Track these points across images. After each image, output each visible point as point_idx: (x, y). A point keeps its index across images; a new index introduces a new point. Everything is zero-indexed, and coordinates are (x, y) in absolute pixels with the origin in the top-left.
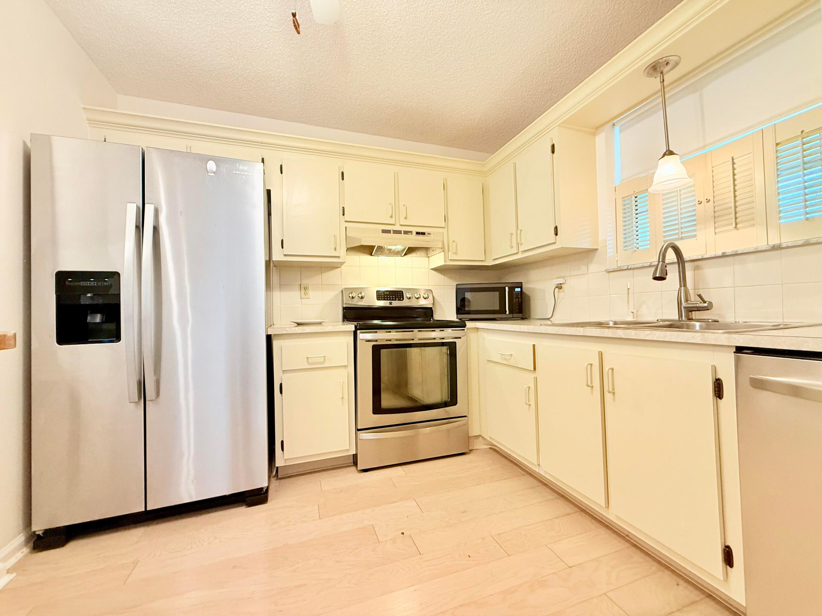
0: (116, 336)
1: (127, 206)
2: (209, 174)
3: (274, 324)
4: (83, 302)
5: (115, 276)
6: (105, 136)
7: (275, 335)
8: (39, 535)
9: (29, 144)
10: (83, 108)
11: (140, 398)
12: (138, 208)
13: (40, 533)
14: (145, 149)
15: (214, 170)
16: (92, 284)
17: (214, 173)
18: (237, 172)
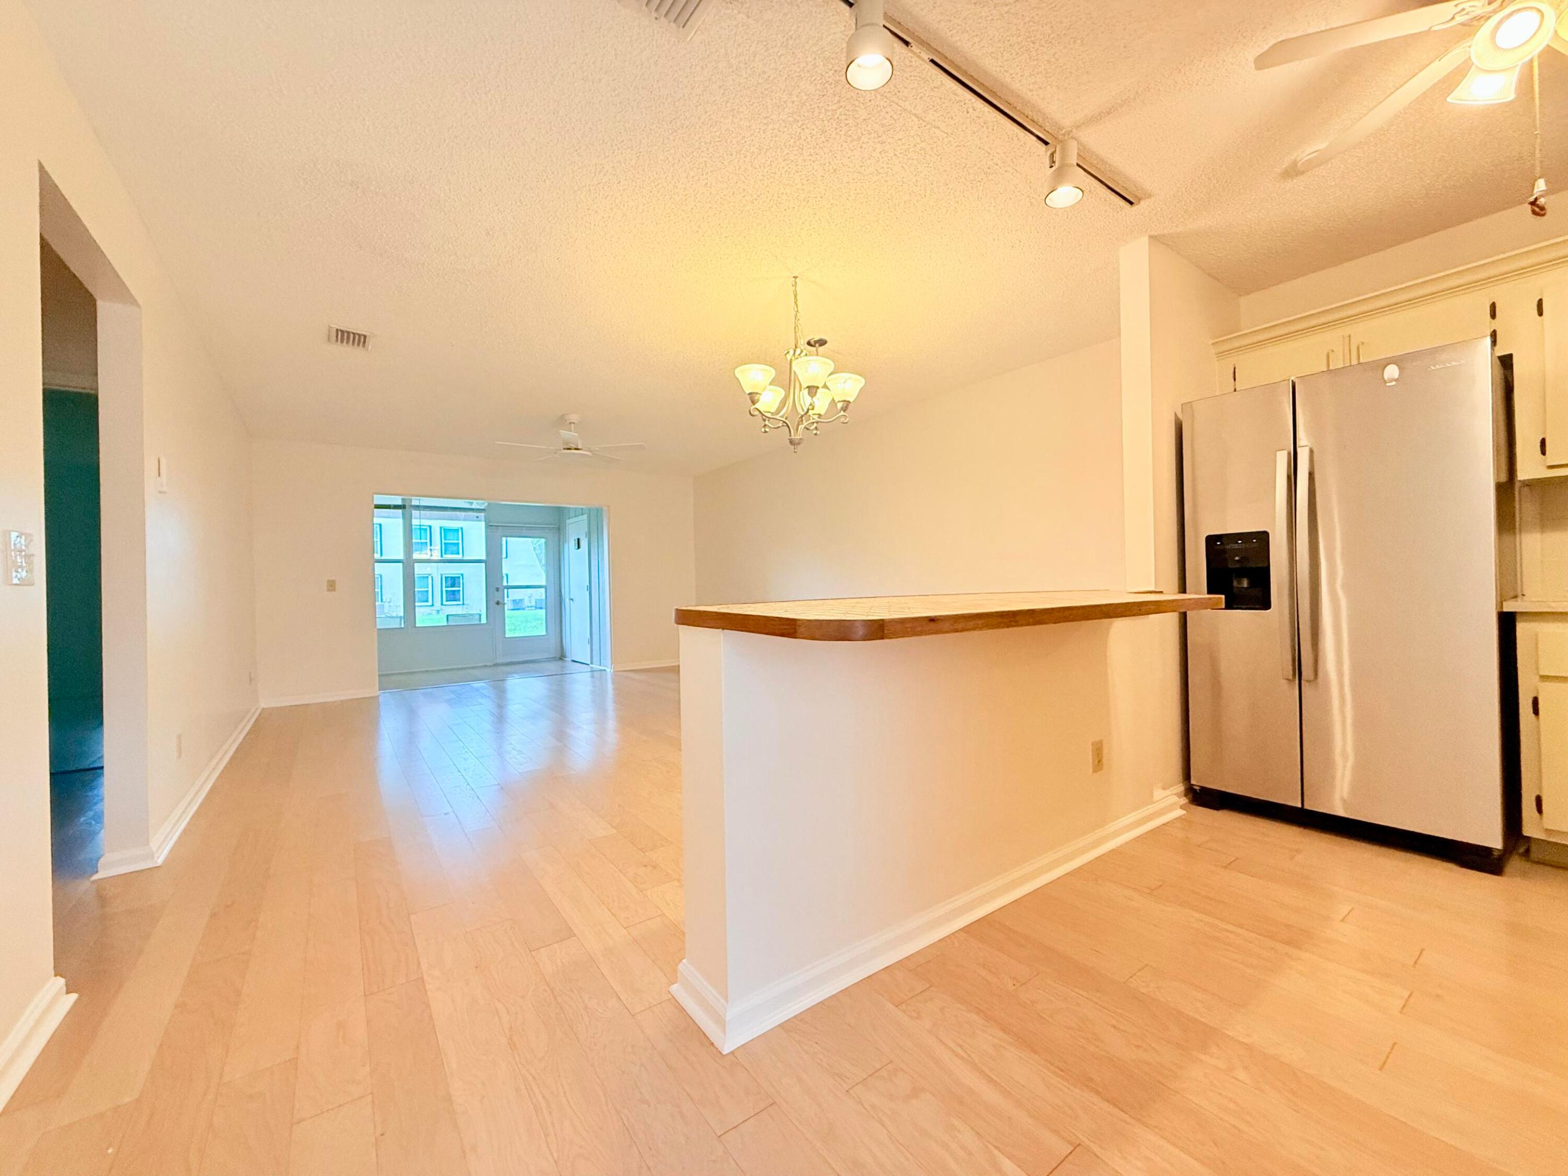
0: (1265, 603)
1: (1276, 456)
2: (1388, 384)
3: (1523, 595)
4: (1231, 565)
5: (1263, 537)
6: (1234, 365)
7: (1522, 613)
8: (1196, 790)
9: (1180, 416)
10: (1213, 344)
11: (1294, 675)
12: (1289, 454)
13: (1197, 788)
14: (1296, 381)
15: (1396, 376)
16: (1240, 547)
17: (1396, 380)
18: (1438, 366)
